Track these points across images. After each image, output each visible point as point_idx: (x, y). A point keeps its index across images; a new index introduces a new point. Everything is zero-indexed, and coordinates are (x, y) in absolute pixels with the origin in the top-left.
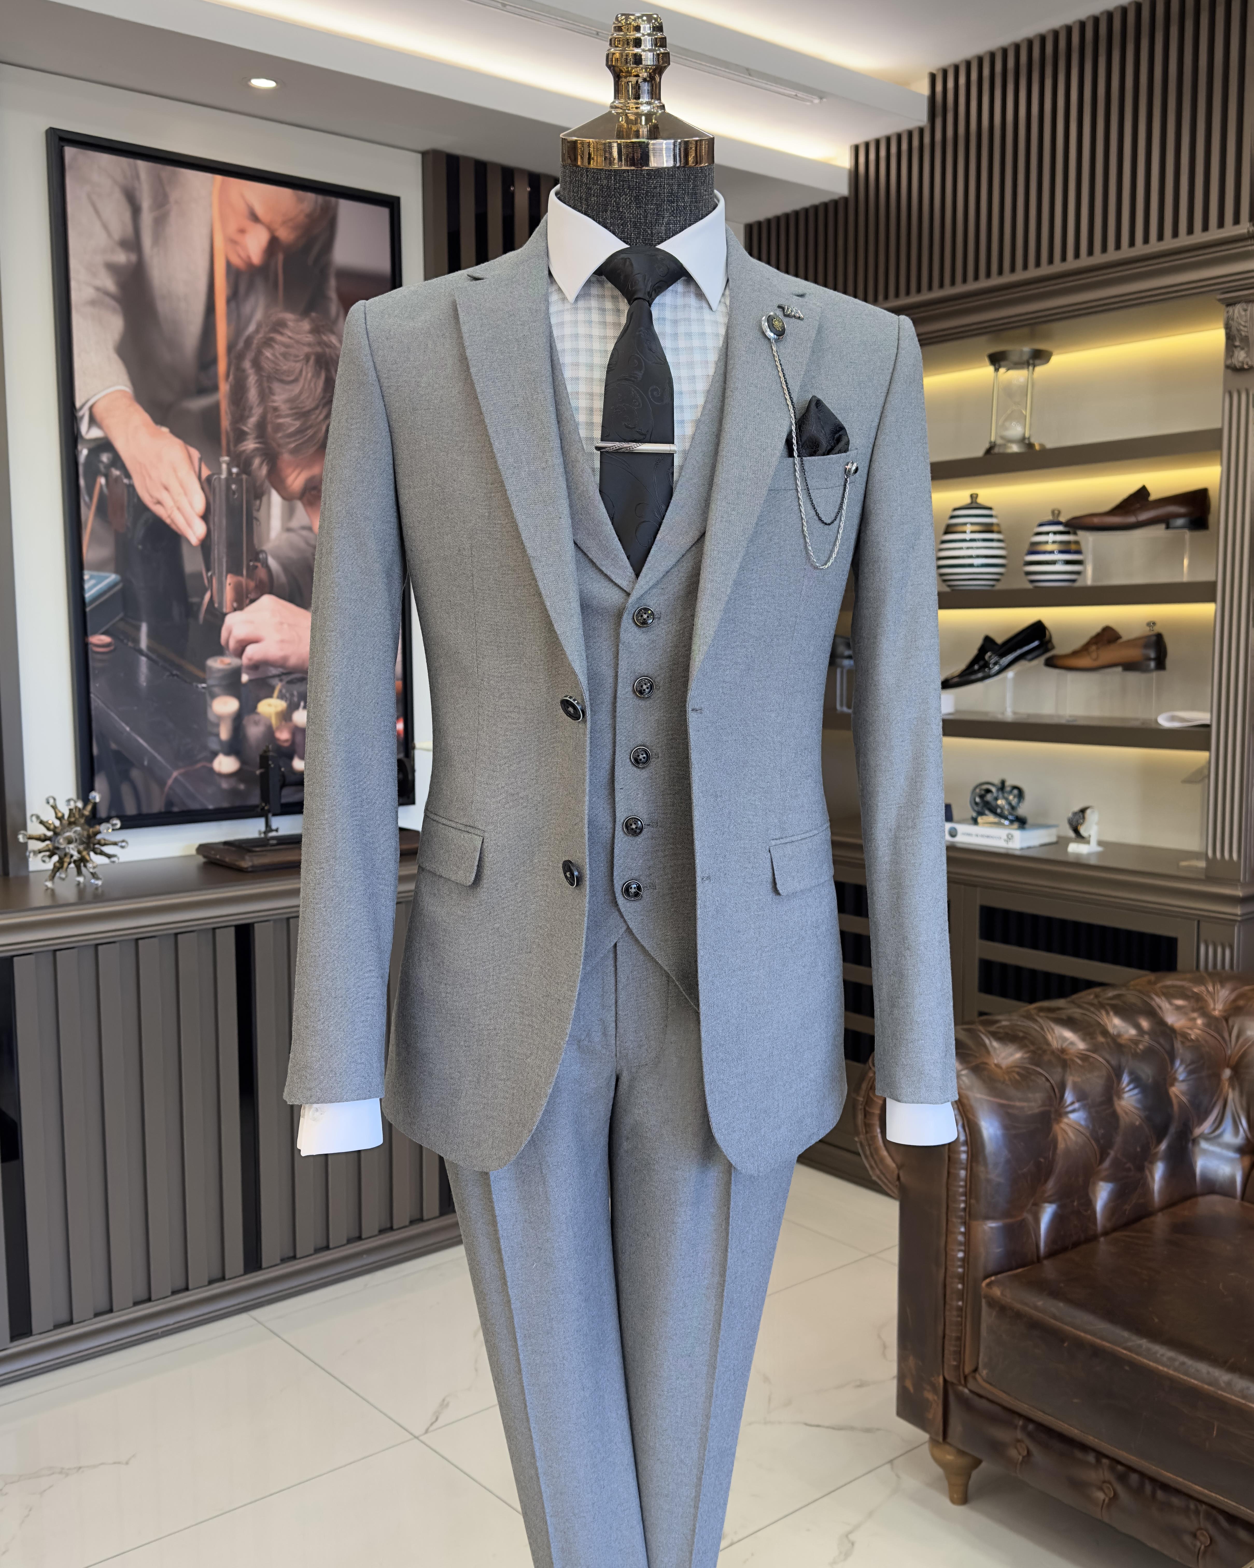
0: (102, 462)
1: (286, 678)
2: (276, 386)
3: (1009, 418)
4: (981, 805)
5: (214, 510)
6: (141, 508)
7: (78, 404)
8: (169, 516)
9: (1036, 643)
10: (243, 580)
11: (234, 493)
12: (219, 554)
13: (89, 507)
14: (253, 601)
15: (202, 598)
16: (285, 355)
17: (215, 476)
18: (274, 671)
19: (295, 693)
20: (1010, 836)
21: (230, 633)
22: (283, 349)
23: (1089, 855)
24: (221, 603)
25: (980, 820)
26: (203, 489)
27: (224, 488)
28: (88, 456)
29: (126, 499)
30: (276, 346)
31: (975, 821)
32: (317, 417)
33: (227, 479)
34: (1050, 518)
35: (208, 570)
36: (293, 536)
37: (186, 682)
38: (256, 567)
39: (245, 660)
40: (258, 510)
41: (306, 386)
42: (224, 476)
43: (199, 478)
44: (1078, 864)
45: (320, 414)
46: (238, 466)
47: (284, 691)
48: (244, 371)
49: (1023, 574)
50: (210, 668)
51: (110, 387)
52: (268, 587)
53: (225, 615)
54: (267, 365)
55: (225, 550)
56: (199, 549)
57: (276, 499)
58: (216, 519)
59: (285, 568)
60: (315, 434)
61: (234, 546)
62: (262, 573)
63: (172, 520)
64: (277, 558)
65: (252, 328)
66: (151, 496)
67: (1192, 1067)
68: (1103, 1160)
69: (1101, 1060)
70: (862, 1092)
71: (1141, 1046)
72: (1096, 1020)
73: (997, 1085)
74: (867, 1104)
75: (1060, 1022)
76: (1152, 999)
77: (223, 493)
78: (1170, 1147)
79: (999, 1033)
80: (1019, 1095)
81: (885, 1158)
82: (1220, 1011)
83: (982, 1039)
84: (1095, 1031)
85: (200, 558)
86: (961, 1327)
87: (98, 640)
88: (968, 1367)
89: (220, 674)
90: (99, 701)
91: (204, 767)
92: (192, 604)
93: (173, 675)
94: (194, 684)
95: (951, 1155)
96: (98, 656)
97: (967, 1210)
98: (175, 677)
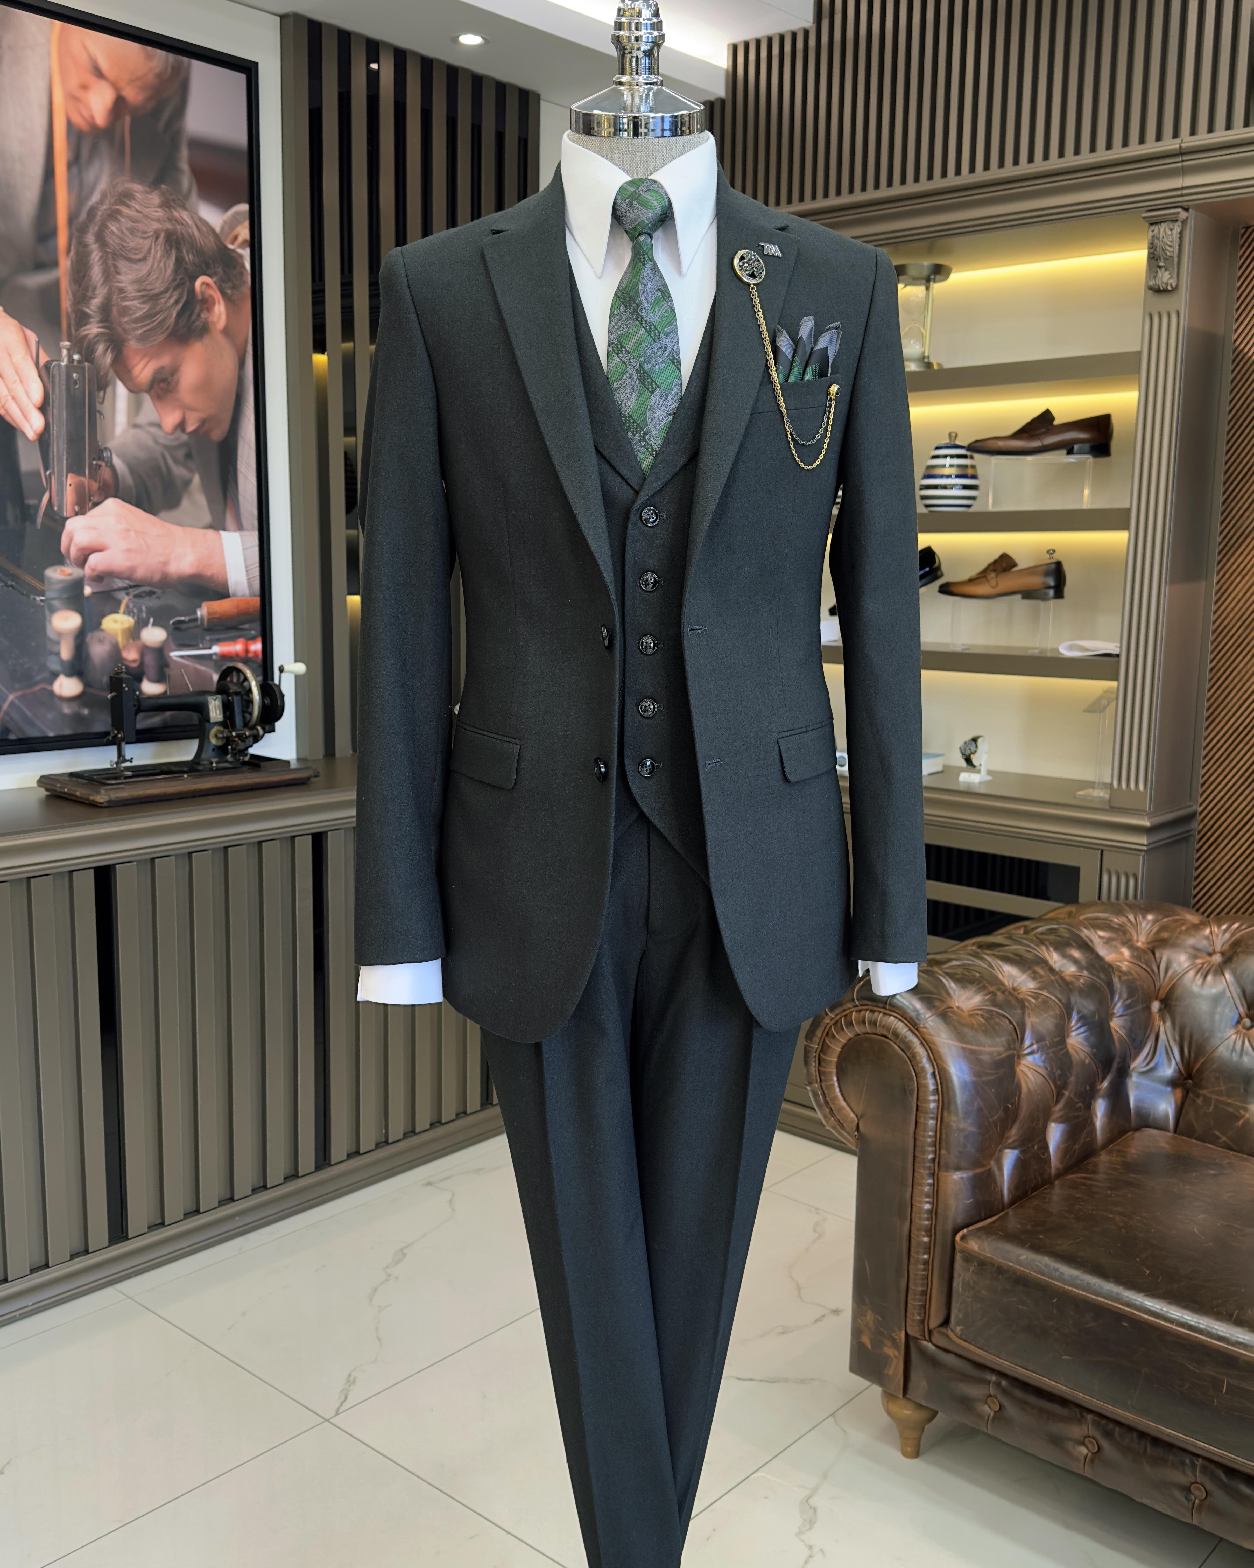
1: (134, 592)
2: (122, 265)
5: (53, 402)
9: (927, 569)
10: (85, 480)
11: (75, 383)
12: (58, 452)
15: (40, 500)
16: (132, 231)
17: (55, 363)
19: (144, 608)
22: (130, 224)
23: (980, 784)
24: (61, 507)
26: (40, 376)
27: (64, 377)
30: (123, 220)
32: (167, 302)
33: (67, 366)
34: (947, 441)
35: (46, 468)
37: (22, 594)
38: (100, 466)
40: (102, 403)
41: (155, 266)
42: (64, 363)
43: (37, 364)
44: (969, 793)
45: (170, 297)
46: (79, 353)
47: (131, 606)
48: (86, 246)
50: (49, 579)
54: (110, 240)
55: (65, 446)
57: (121, 390)
58: (55, 411)
60: (164, 319)
61: (75, 441)
65: (95, 198)
67: (1129, 1001)
68: (1057, 1101)
69: (1053, 998)
70: (816, 1040)
71: (1082, 981)
72: (1037, 955)
73: (966, 1030)
74: (821, 1051)
75: (1007, 959)
76: (1081, 931)
77: (64, 382)
78: (1111, 1084)
79: (956, 974)
80: (988, 1041)
81: (843, 1108)
82: (1143, 943)
83: (941, 981)
84: (1043, 968)
85: (37, 454)
86: (927, 1281)
88: (934, 1322)
89: (60, 586)
91: (43, 690)
92: (29, 507)
93: (7, 586)
94: (32, 597)
95: (920, 1104)
97: (936, 1161)
98: (10, 589)
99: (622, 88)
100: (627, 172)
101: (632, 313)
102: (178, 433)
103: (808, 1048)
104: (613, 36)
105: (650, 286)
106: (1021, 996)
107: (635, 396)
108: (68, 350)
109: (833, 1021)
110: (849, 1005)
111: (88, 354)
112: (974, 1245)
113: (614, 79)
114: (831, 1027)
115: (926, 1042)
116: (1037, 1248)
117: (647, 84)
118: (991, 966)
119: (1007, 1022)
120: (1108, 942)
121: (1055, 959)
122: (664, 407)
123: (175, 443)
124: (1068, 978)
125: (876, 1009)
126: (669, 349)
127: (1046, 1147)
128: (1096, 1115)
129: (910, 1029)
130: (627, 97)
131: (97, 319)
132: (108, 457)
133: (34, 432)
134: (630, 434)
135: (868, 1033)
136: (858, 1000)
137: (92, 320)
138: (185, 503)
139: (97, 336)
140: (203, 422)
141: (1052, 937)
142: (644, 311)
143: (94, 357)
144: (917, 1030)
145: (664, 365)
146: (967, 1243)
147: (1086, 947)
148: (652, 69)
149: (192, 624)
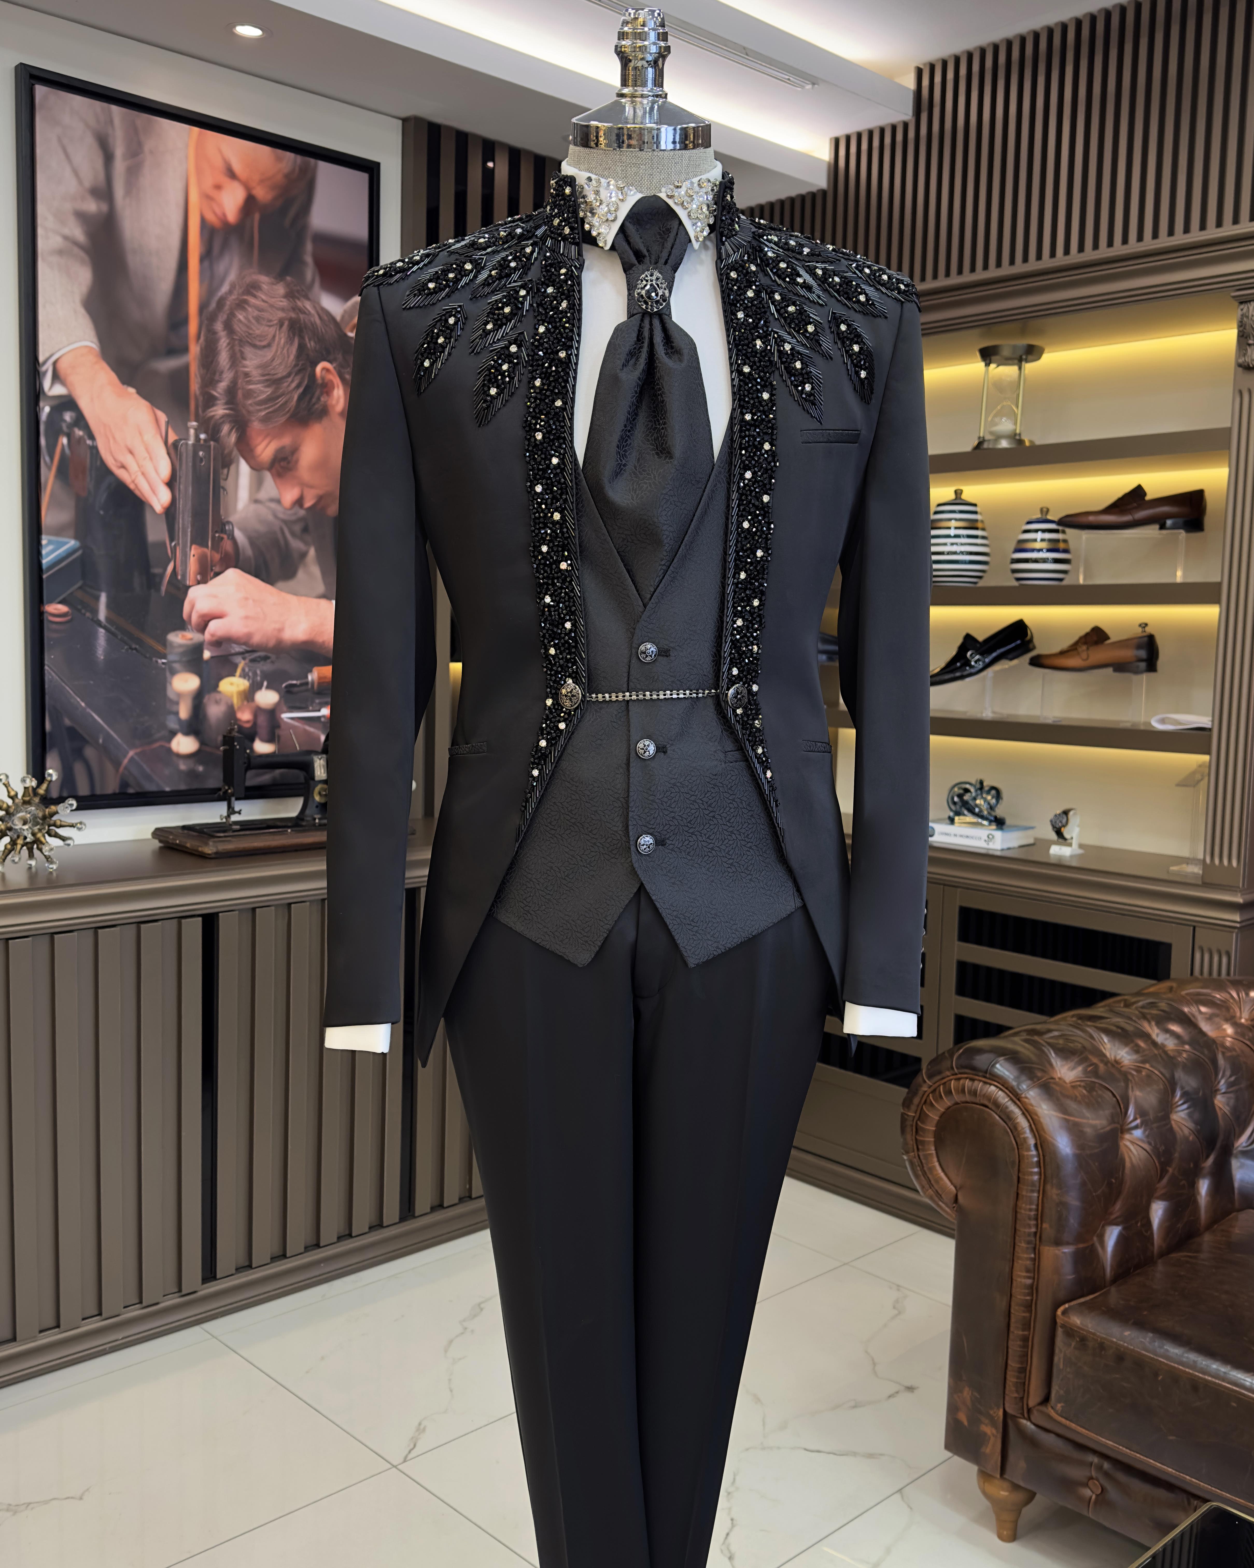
0: (65, 421)
1: (250, 656)
3: (1000, 414)
4: (960, 804)
5: (180, 477)
6: (104, 471)
7: (41, 359)
8: (133, 482)
9: (1019, 642)
10: (208, 551)
11: (201, 460)
12: (183, 524)
13: (49, 468)
14: (217, 574)
15: (165, 569)
17: (182, 442)
18: (237, 649)
19: (258, 672)
20: (991, 837)
21: (193, 607)
23: (1072, 856)
24: (184, 576)
25: (957, 818)
26: (168, 454)
27: (191, 454)
28: (50, 414)
29: (88, 461)
31: (952, 821)
33: (194, 445)
34: (1039, 516)
35: (172, 540)
36: (259, 507)
37: (146, 657)
38: (222, 538)
39: (207, 635)
40: (226, 479)
42: (191, 441)
43: (166, 442)
44: (1059, 865)
46: (206, 432)
47: (247, 670)
49: (1010, 572)
50: (171, 643)
51: (76, 342)
52: (234, 560)
55: (190, 519)
56: (164, 516)
57: (244, 468)
58: (182, 487)
59: (252, 541)
61: (199, 514)
62: (227, 545)
63: (136, 485)
64: (243, 530)
66: (115, 460)
67: (1233, 1079)
68: (1161, 1178)
69: (1156, 1072)
71: (1185, 1055)
72: (1139, 1029)
73: (1067, 1102)
74: (919, 1119)
75: (1107, 1032)
76: (1183, 1006)
77: (190, 459)
78: (1215, 1162)
79: (1058, 1045)
80: (1091, 1114)
81: (941, 1178)
82: (1246, 1020)
83: (1042, 1052)
84: (1145, 1042)
85: (164, 527)
86: (1025, 1357)
87: (55, 608)
88: (1033, 1400)
89: (181, 650)
90: (53, 674)
91: (162, 746)
92: (154, 575)
93: (131, 648)
94: (154, 659)
95: (1021, 1175)
96: (54, 626)
97: (1038, 1235)
98: (134, 651)
103: (906, 1117)
106: (1123, 1069)
108: (196, 430)
109: (932, 1089)
110: (948, 1073)
111: (214, 432)
112: (1076, 1320)
114: (928, 1095)
115: (1028, 1113)
116: (1141, 1325)
118: (1092, 1037)
119: (1110, 1094)
120: (1209, 1018)
121: (1156, 1033)
123: (294, 518)
124: (1171, 1054)
125: (977, 1077)
127: (1148, 1223)
128: (1199, 1193)
129: (1012, 1100)
131: (223, 401)
132: (230, 530)
133: (162, 505)
135: (967, 1102)
136: (957, 1067)
137: (219, 402)
138: (301, 574)
139: (223, 416)
140: (320, 498)
141: (1155, 1012)
143: (219, 437)
144: (1019, 1100)
146: (1069, 1318)
147: (1188, 1022)
149: (303, 688)
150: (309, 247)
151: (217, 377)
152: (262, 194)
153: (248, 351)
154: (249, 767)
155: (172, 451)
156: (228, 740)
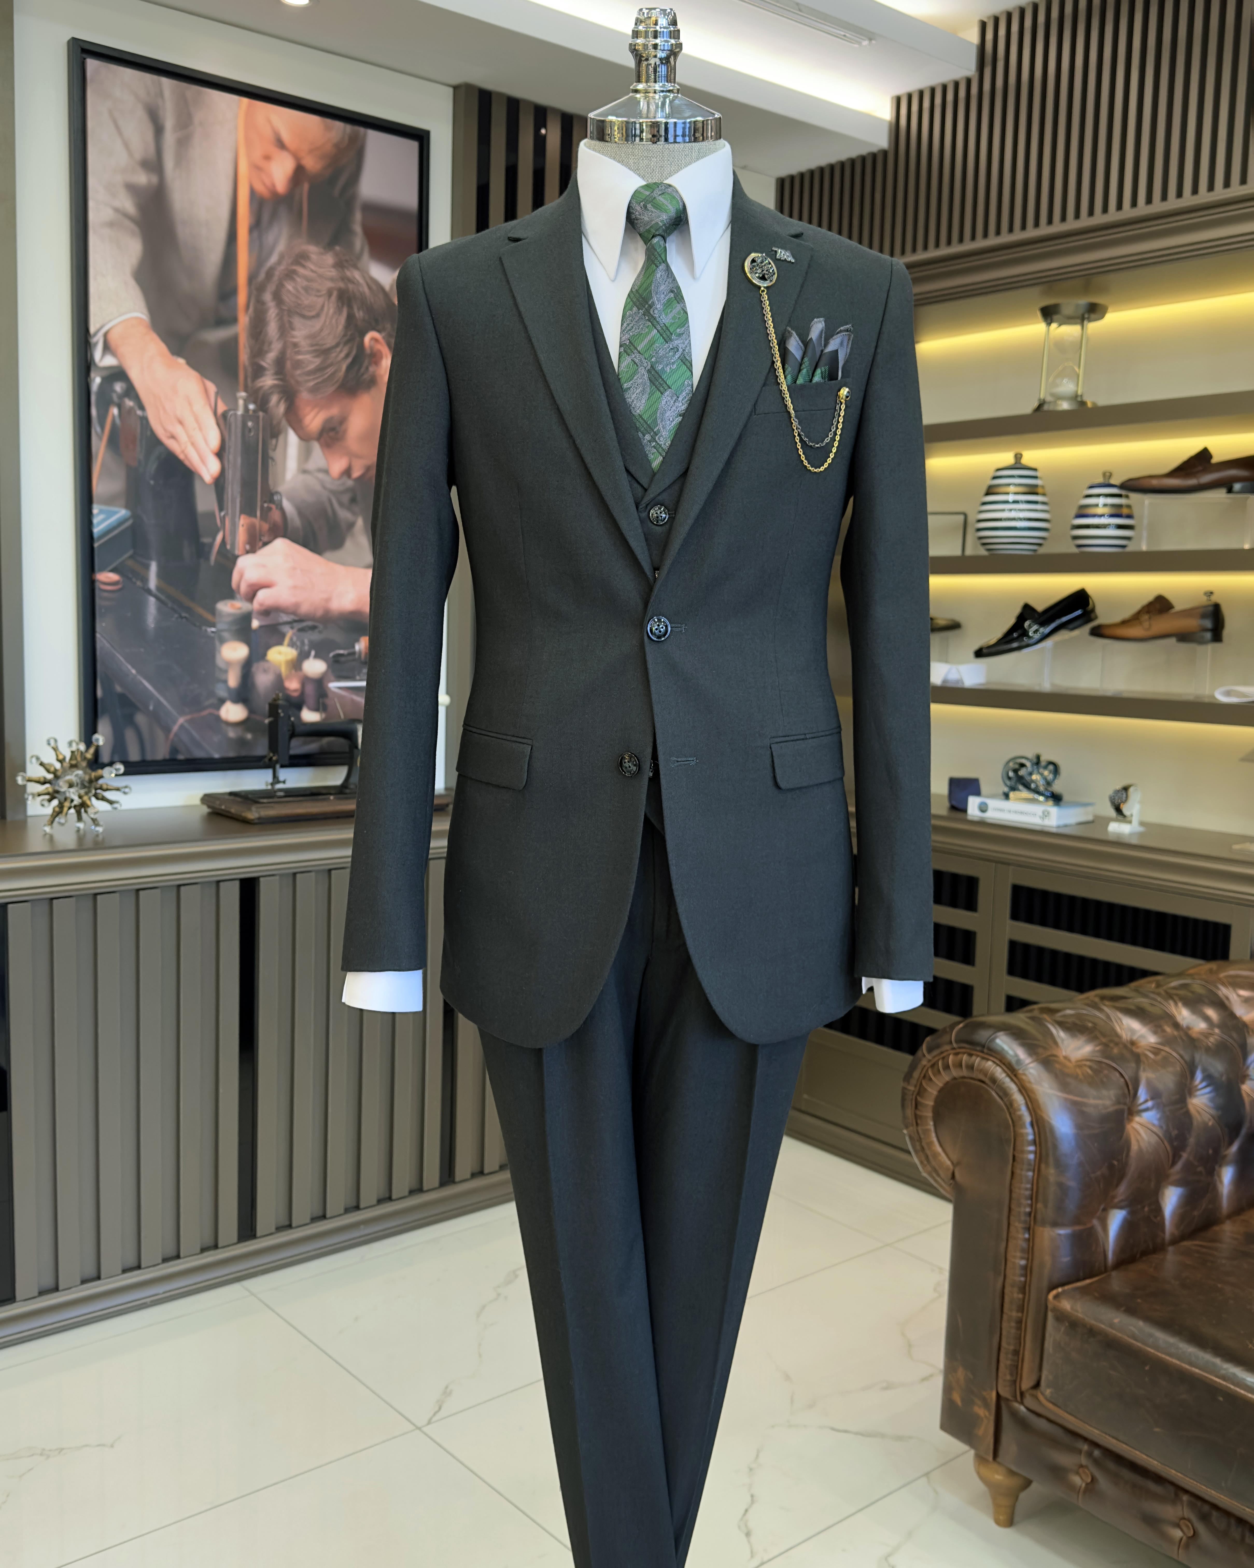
0: (115, 391)
1: (297, 626)
3: (1060, 375)
4: (1015, 779)
9: (1078, 613)
10: (257, 521)
11: (250, 430)
12: (232, 494)
13: (100, 438)
14: (265, 544)
15: (214, 539)
17: (231, 412)
19: (307, 641)
20: (1046, 813)
21: (241, 576)
23: (1132, 834)
24: (233, 545)
25: (1012, 795)
26: (218, 424)
27: (240, 425)
28: (101, 385)
29: (139, 431)
31: (1007, 796)
33: (243, 416)
34: (1101, 480)
35: (221, 509)
37: (194, 625)
38: (271, 509)
40: (274, 450)
42: (240, 412)
43: (215, 413)
44: (1118, 843)
46: (255, 402)
47: (295, 639)
49: (1070, 539)
50: (220, 612)
53: (235, 558)
55: (239, 490)
56: (213, 487)
57: (292, 438)
58: (231, 457)
61: (248, 486)
62: (276, 515)
68: (1175, 1162)
69: (1176, 1054)
70: (913, 1081)
71: (1212, 1039)
72: (1165, 1011)
73: (1069, 1080)
74: (919, 1094)
75: (1129, 1012)
76: (1218, 989)
77: (239, 430)
78: (1241, 1149)
79: (1067, 1023)
80: (1093, 1092)
81: (939, 1154)
83: (1049, 1029)
84: (1168, 1024)
85: (213, 497)
86: (1019, 1340)
87: (106, 577)
88: (1026, 1383)
89: (230, 619)
90: (105, 642)
91: (211, 714)
92: (204, 545)
93: (182, 617)
94: (204, 628)
95: (1016, 1154)
96: (105, 594)
97: (1032, 1215)
98: (184, 620)
99: (638, 96)
100: (643, 177)
101: (644, 315)
102: (345, 479)
103: (906, 1091)
104: (630, 44)
105: (662, 287)
106: (1138, 1050)
107: (646, 396)
109: (932, 1062)
110: (947, 1047)
111: (262, 403)
112: (1067, 1305)
113: (631, 87)
114: (927, 1070)
115: (1024, 1089)
116: (1133, 1311)
117: (663, 91)
118: (1108, 1017)
119: (1118, 1074)
120: (1246, 1001)
121: (1184, 1015)
122: (674, 408)
124: (1194, 1035)
125: (975, 1052)
126: (681, 350)
127: (1158, 1208)
128: (1221, 1182)
129: (1008, 1075)
130: (643, 105)
134: (640, 435)
135: (966, 1078)
136: (956, 1042)
137: (268, 373)
141: (1185, 993)
142: (656, 312)
144: (1015, 1075)
145: (675, 366)
146: (1060, 1302)
147: (1221, 1005)
148: (670, 77)
149: (350, 658)
150: (358, 216)
151: (266, 348)
152: (311, 164)
153: (297, 321)
154: (293, 735)
155: (221, 422)
156: (274, 708)
